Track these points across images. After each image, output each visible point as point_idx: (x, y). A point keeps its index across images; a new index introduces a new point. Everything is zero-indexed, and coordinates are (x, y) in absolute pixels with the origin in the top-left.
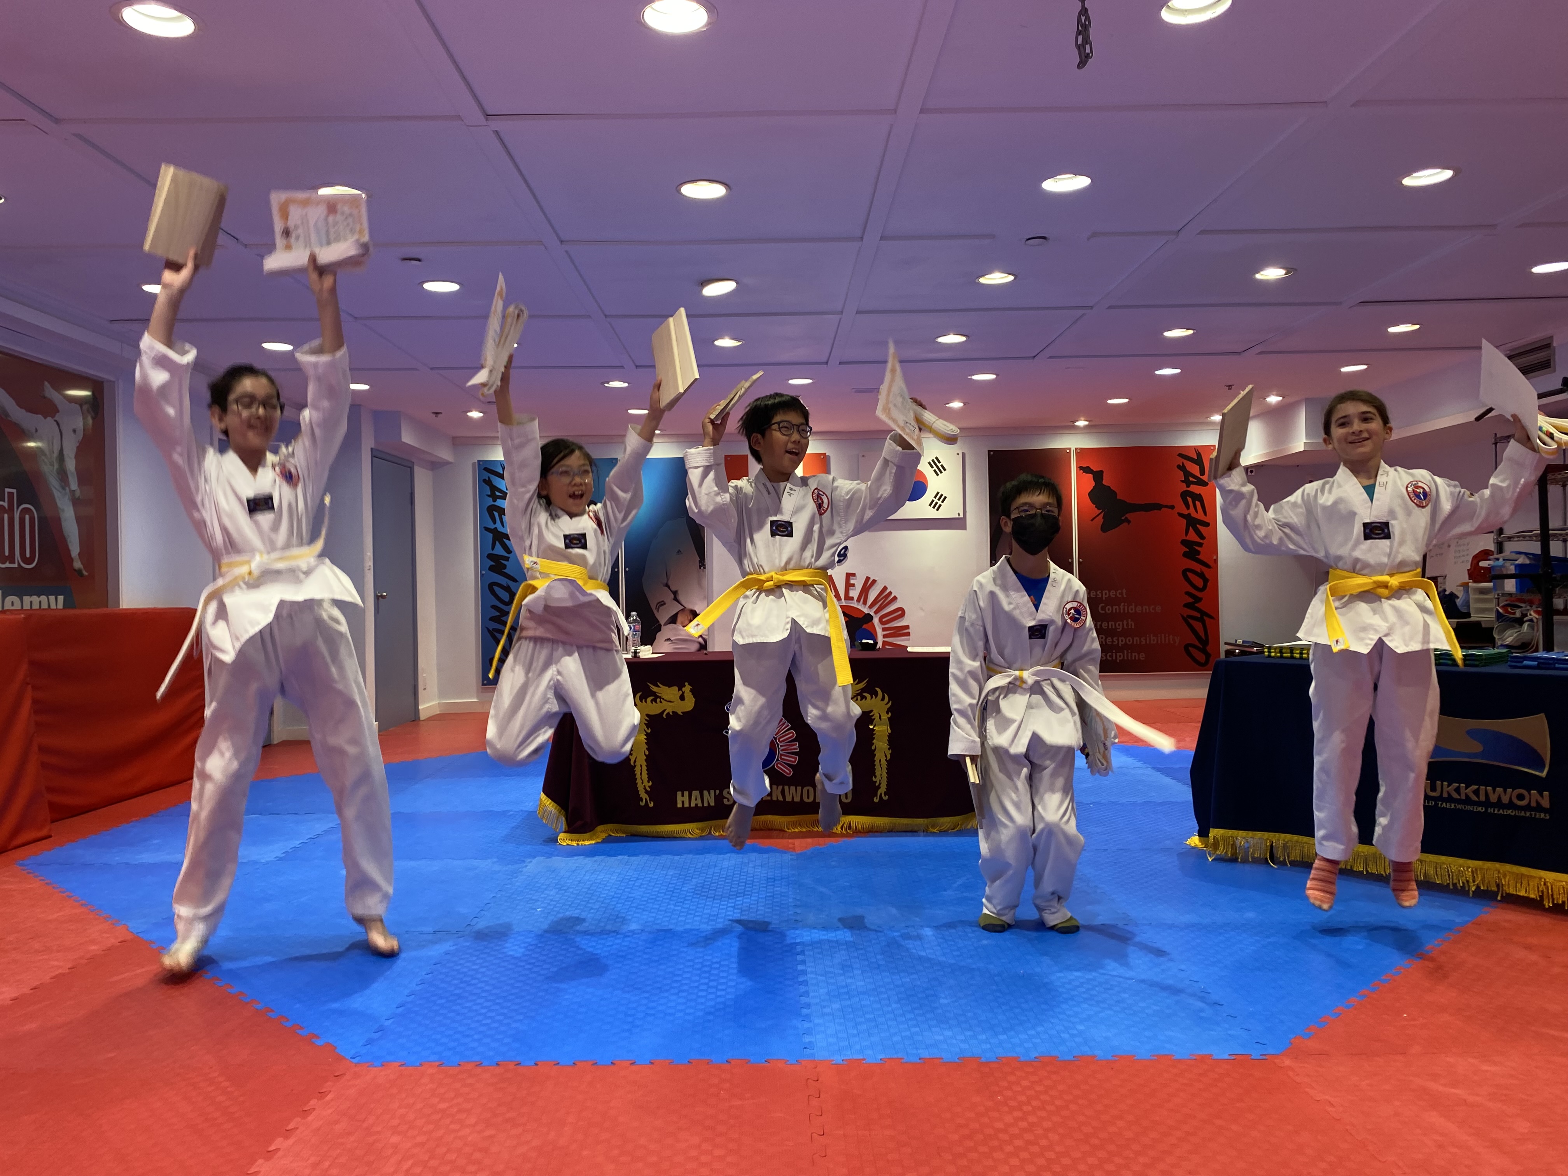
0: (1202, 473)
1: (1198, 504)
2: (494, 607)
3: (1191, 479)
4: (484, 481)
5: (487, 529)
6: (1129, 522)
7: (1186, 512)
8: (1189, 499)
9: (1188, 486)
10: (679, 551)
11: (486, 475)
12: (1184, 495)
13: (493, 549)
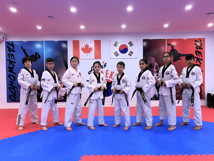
0: (201, 45)
1: (200, 54)
2: (10, 81)
3: (198, 47)
4: (7, 46)
5: (8, 60)
6: (181, 59)
7: (196, 56)
8: (198, 53)
9: (197, 49)
10: (60, 66)
11: (7, 45)
12: (196, 52)
13: (9, 65)
